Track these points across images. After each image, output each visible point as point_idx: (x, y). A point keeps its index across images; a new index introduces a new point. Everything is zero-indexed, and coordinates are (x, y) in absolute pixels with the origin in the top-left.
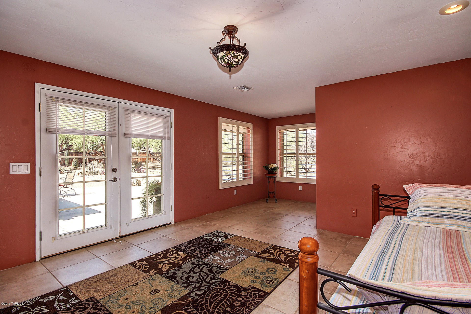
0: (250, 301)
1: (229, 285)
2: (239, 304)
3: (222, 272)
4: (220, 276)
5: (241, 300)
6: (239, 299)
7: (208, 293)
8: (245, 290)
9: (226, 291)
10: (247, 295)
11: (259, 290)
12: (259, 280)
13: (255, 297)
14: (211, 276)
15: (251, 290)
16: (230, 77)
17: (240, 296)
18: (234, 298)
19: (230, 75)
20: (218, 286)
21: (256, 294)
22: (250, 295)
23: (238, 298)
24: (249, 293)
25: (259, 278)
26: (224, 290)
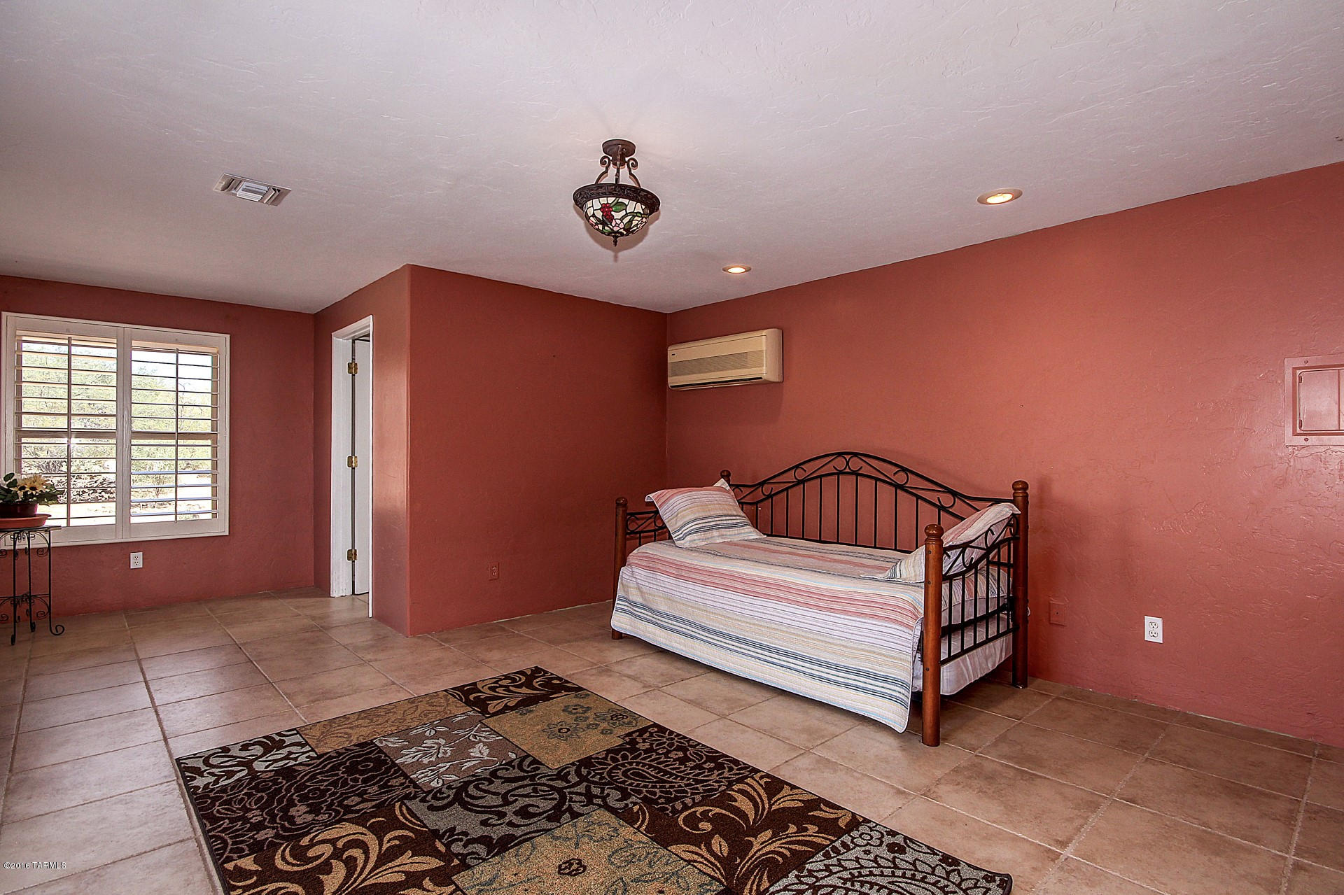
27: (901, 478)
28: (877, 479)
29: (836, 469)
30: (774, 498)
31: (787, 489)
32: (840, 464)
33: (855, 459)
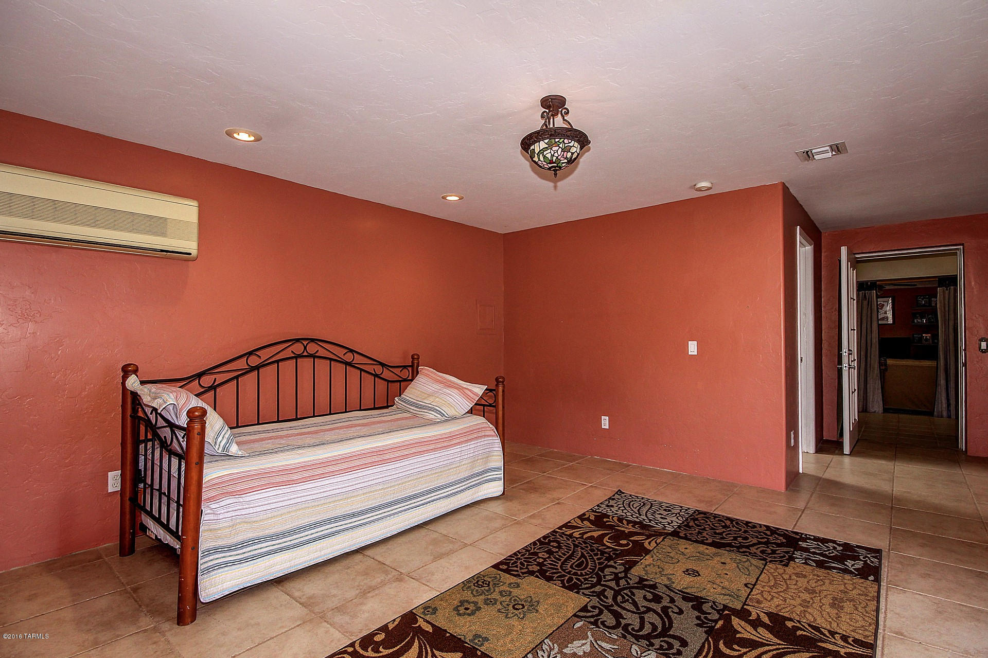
0: (524, 558)
1: (562, 582)
2: (540, 555)
3: (584, 609)
4: (588, 600)
5: (537, 558)
6: (541, 560)
7: (597, 570)
8: (531, 573)
9: (565, 572)
10: (528, 565)
11: (507, 571)
12: (502, 588)
13: (516, 562)
14: (607, 601)
15: (521, 572)
16: (555, 187)
17: (539, 564)
18: (549, 562)
19: (555, 182)
20: (583, 581)
21: (512, 567)
22: (524, 565)
23: (543, 562)
24: (524, 569)
25: (501, 592)
26: (569, 573)
27: (349, 357)
28: (331, 360)
29: (295, 354)
30: (218, 390)
31: (237, 377)
32: (298, 348)
33: (313, 344)
